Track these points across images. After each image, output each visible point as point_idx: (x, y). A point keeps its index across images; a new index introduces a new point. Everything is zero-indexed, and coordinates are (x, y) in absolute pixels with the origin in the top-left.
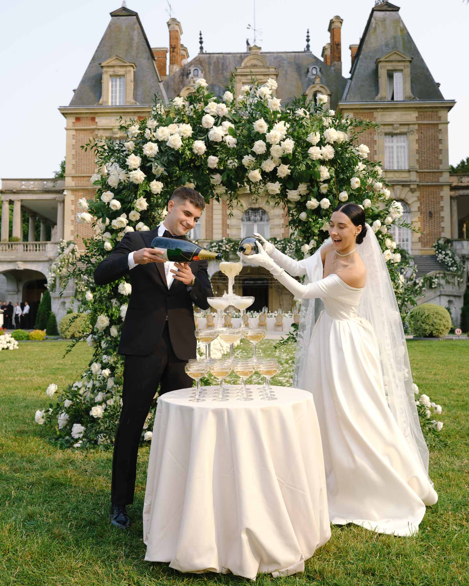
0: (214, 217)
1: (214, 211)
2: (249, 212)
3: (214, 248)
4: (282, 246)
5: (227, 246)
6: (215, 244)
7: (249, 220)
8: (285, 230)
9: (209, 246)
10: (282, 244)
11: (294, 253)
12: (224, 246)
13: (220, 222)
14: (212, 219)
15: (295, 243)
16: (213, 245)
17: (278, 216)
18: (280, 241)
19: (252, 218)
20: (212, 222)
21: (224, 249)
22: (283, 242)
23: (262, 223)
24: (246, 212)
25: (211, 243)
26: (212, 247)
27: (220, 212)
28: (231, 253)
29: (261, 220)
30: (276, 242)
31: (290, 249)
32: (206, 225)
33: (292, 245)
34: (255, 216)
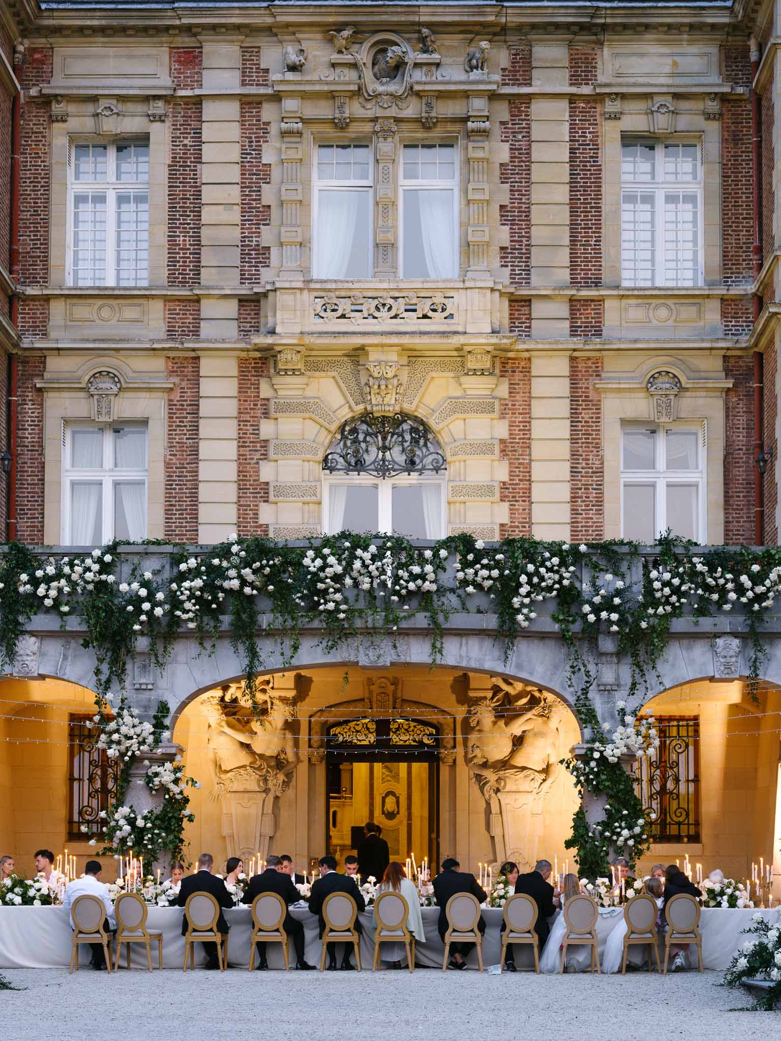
0: (204, 450)
1: (202, 422)
2: (354, 431)
3: (187, 584)
4: (495, 573)
5: (247, 572)
6: (192, 562)
7: (358, 466)
8: (512, 511)
9: (166, 574)
10: (498, 565)
11: (552, 607)
12: (232, 573)
13: (231, 471)
14: (196, 461)
15: (556, 560)
16: (183, 567)
17: (482, 449)
18: (489, 552)
19: (372, 455)
20: (196, 472)
21: (235, 584)
22: (500, 557)
23: (414, 478)
24: (347, 431)
25: (177, 559)
26: (181, 577)
27: (231, 429)
28: (264, 604)
29: (411, 465)
30: (470, 557)
31: (535, 588)
32: (169, 486)
33: (542, 570)
34: (385, 448)
